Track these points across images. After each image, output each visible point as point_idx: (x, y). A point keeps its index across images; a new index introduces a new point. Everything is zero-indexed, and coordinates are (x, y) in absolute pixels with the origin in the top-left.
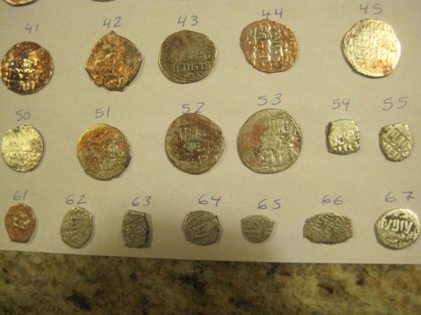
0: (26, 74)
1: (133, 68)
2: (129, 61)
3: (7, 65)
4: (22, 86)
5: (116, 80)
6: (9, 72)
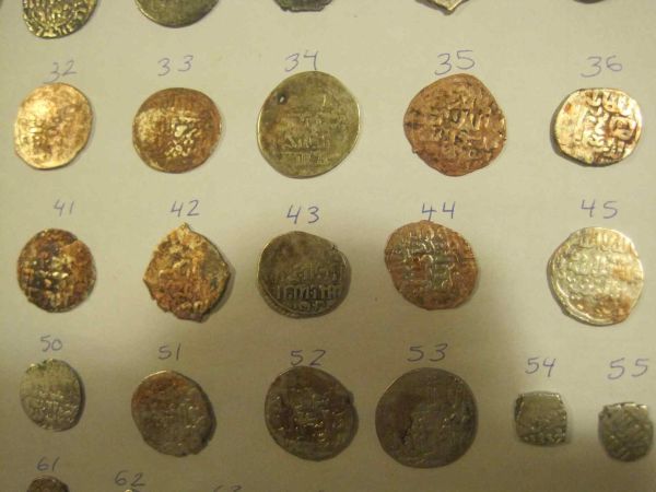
0: (55, 281)
1: (216, 287)
2: (210, 276)
3: (27, 263)
4: (50, 300)
5: (190, 305)
6: (29, 274)
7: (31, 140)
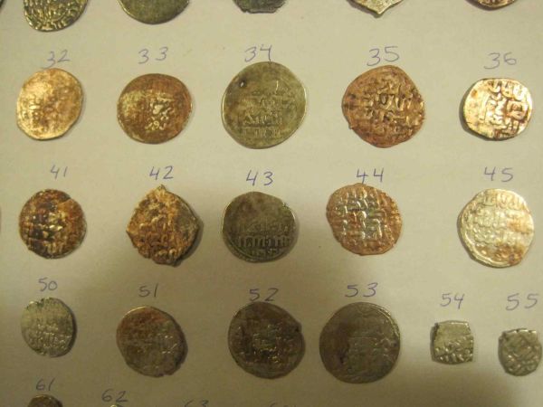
0: (52, 232)
1: (188, 238)
2: (182, 229)
3: (27, 218)
4: (47, 248)
5: (165, 252)
6: (29, 227)
7: (31, 115)
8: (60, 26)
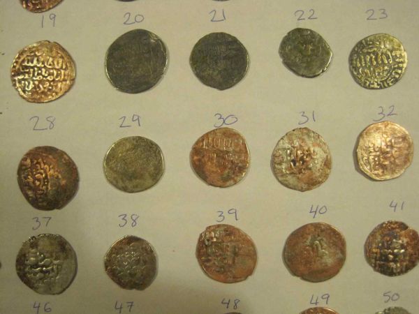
0: (395, 255)
3: (374, 246)
4: (392, 268)
6: (376, 253)
7: (371, 160)
8: (386, 85)
